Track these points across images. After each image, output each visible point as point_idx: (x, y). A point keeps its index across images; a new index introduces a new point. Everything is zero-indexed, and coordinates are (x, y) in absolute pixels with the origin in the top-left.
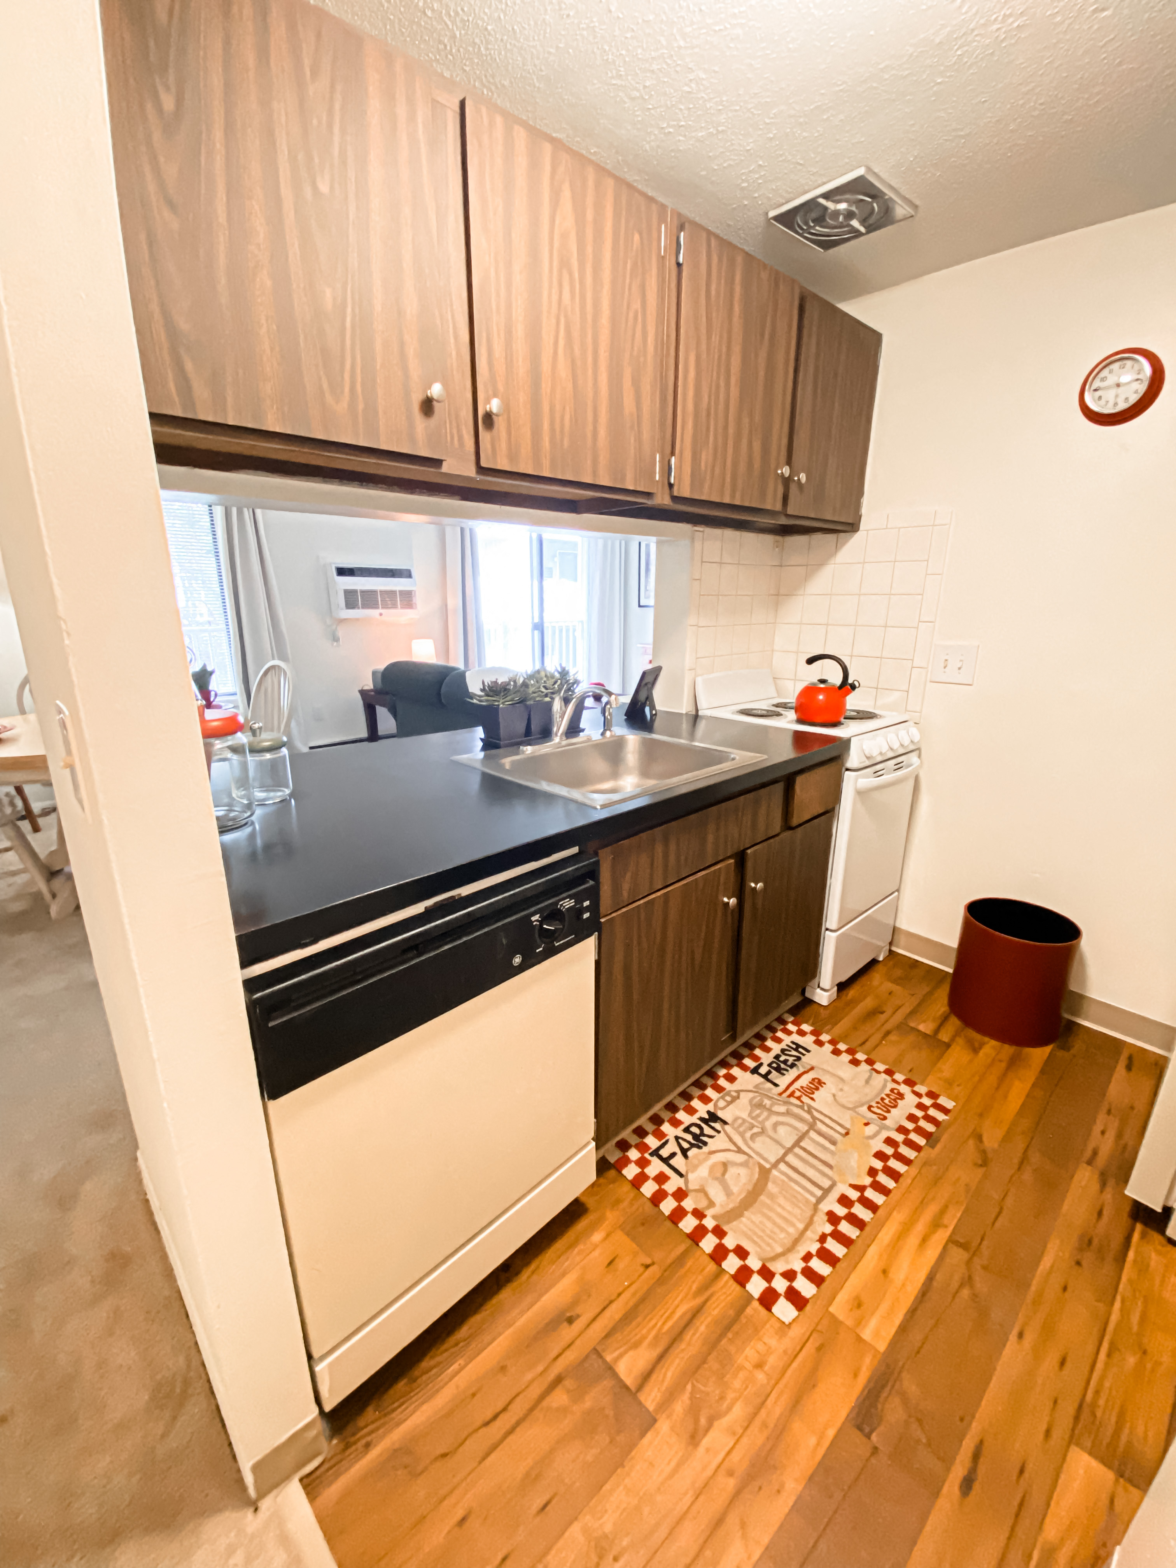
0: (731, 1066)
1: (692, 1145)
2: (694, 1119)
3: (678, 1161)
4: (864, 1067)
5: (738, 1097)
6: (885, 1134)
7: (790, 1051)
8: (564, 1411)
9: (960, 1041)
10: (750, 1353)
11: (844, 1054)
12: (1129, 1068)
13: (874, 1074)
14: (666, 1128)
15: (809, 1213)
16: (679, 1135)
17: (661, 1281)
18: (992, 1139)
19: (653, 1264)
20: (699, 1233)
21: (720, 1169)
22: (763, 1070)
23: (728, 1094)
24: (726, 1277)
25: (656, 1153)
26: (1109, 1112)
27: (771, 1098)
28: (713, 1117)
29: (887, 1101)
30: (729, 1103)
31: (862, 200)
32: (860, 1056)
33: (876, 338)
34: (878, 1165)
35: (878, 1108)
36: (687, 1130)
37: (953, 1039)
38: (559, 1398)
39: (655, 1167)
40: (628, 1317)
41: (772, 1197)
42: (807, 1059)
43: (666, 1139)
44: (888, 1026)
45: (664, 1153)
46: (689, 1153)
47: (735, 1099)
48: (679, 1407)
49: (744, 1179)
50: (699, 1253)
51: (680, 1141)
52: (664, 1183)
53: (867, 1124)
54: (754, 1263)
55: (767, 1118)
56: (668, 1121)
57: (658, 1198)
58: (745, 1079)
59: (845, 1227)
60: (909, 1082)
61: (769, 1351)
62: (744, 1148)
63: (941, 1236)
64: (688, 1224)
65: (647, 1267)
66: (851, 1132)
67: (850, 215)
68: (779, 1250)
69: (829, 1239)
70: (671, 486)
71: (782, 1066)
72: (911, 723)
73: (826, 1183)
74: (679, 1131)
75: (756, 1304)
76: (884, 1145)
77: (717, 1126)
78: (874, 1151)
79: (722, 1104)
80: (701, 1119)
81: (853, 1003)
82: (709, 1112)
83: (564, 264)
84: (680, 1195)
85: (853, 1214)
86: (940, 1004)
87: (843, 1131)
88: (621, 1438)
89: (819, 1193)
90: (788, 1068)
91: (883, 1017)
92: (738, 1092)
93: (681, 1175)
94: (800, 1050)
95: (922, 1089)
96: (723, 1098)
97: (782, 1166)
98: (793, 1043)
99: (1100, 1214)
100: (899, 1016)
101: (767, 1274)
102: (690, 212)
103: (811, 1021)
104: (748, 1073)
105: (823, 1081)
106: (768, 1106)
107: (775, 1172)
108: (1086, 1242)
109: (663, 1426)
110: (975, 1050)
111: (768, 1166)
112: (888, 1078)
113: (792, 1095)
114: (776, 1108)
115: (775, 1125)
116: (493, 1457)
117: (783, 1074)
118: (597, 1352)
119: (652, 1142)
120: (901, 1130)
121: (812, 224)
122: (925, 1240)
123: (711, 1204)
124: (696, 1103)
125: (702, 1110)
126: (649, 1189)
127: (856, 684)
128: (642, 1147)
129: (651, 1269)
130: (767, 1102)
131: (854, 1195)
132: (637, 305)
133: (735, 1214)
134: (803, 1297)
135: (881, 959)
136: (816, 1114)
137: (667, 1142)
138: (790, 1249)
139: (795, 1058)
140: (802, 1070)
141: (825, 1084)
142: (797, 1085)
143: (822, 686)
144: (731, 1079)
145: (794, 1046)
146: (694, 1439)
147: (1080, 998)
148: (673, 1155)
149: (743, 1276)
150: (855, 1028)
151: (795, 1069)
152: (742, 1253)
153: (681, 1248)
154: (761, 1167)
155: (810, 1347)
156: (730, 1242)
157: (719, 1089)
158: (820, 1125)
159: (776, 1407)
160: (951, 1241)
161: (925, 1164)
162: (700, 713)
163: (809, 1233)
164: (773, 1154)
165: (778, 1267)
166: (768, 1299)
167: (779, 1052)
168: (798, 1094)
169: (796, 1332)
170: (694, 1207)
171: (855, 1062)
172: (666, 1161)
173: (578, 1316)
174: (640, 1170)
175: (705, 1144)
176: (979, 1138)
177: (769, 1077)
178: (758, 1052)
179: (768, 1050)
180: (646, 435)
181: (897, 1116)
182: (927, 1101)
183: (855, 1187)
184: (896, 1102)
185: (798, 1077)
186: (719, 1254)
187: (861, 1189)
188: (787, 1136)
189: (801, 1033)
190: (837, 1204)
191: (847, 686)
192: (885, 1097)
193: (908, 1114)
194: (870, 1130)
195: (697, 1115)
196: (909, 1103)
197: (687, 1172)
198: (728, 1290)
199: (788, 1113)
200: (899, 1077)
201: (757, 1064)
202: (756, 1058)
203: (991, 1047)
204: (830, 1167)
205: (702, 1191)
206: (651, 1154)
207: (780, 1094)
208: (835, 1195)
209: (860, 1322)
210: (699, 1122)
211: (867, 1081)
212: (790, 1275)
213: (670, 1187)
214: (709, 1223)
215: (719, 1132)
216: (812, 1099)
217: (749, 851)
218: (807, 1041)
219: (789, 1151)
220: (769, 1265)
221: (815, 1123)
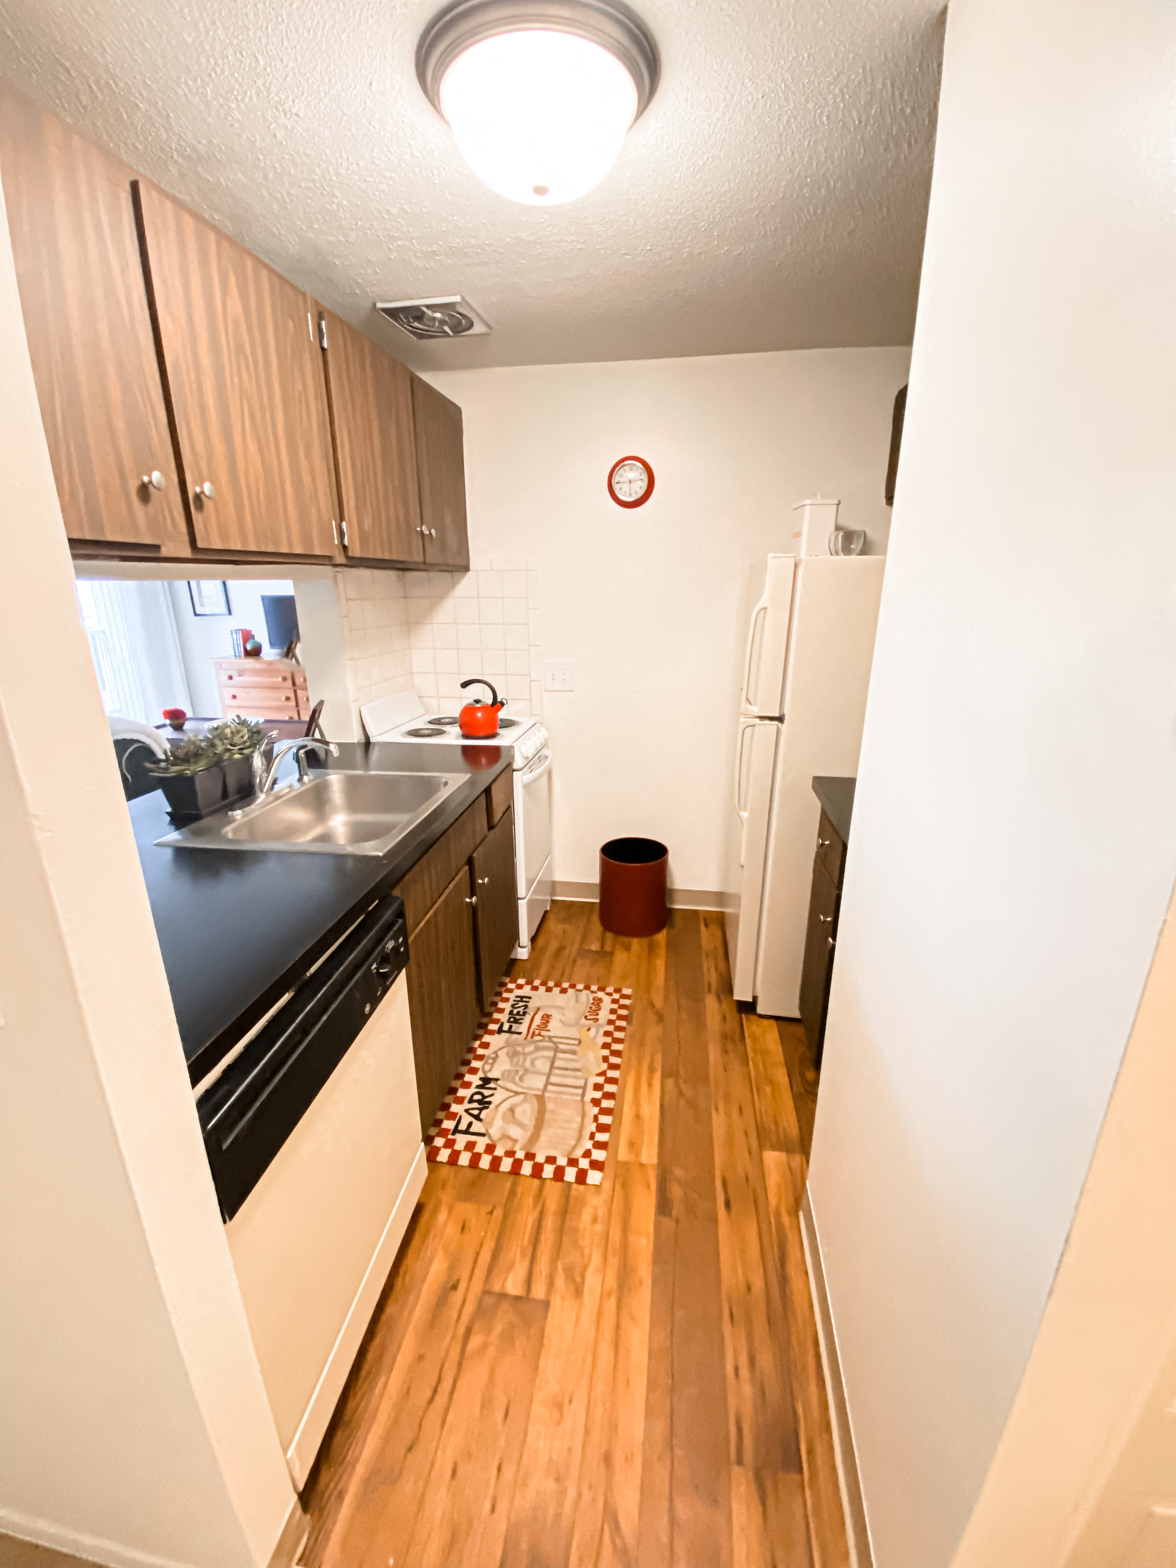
0: (481, 1037)
1: (481, 1110)
2: (473, 1090)
3: (477, 1127)
4: (571, 991)
5: (497, 1056)
6: (602, 1032)
7: (518, 1004)
8: (484, 1346)
9: (618, 947)
10: (586, 1216)
11: (554, 989)
12: (706, 926)
13: (578, 992)
14: (454, 1108)
15: (580, 1107)
16: (467, 1108)
17: (506, 1215)
18: (659, 1001)
19: (494, 1207)
20: (517, 1164)
21: (509, 1114)
22: (506, 1027)
23: (489, 1058)
24: (548, 1182)
25: (456, 1131)
26: (707, 956)
27: (519, 1045)
28: (486, 1081)
29: (594, 1008)
30: (492, 1065)
31: (453, 315)
32: (565, 985)
33: (459, 410)
34: (606, 1052)
35: (591, 1015)
36: (471, 1101)
37: (614, 947)
38: (476, 1341)
39: (461, 1141)
40: (496, 1253)
41: (553, 1112)
42: (532, 1005)
43: (459, 1116)
44: (572, 957)
45: (463, 1126)
46: (482, 1116)
47: (495, 1059)
48: (560, 1281)
49: (529, 1111)
50: (522, 1179)
51: (471, 1111)
52: (474, 1148)
53: (589, 1030)
54: (562, 1161)
55: (525, 1060)
56: (454, 1102)
57: (475, 1159)
58: (496, 1041)
59: (605, 1104)
60: (602, 989)
61: (596, 1208)
62: (519, 1090)
63: (658, 1075)
64: (506, 1165)
65: (491, 1213)
66: (583, 1039)
67: (443, 322)
68: (573, 1142)
69: (600, 1117)
70: (345, 548)
71: (518, 1017)
72: (538, 725)
73: (581, 1083)
74: (466, 1105)
75: (575, 1186)
76: (605, 1038)
77: (492, 1085)
78: (600, 1044)
79: (487, 1067)
80: (478, 1087)
81: (544, 949)
82: (481, 1079)
83: (240, 349)
84: (490, 1148)
85: (606, 1092)
86: (597, 927)
87: (576, 1042)
88: (532, 1331)
89: (580, 1091)
90: (523, 1017)
91: (567, 952)
92: (496, 1052)
93: (483, 1135)
94: (524, 999)
95: (610, 989)
96: (486, 1063)
97: (550, 1088)
98: (517, 997)
99: (725, 1018)
100: (576, 946)
101: (573, 1162)
102: (326, 304)
103: (522, 976)
104: (496, 1035)
105: (550, 1014)
106: (521, 1051)
107: (547, 1094)
108: (725, 1037)
109: (556, 1301)
110: (628, 948)
111: (540, 1093)
112: (587, 992)
113: (533, 1034)
114: (527, 1050)
115: (532, 1063)
116: (450, 1417)
117: (521, 1023)
118: (487, 1292)
119: (448, 1124)
120: (610, 1022)
121: (411, 320)
122: (650, 1085)
123: (515, 1141)
124: (468, 1078)
125: (475, 1080)
126: (464, 1159)
127: (504, 701)
128: (443, 1133)
129: (495, 1214)
130: (519, 1049)
131: (601, 1080)
132: (299, 386)
133: (535, 1137)
134: (601, 1162)
135: (548, 909)
136: (554, 1039)
137: (460, 1117)
138: (580, 1138)
139: (523, 1008)
140: (532, 1014)
141: (551, 1016)
142: (534, 1026)
143: (478, 705)
144: (486, 1046)
145: (519, 999)
146: (578, 1292)
147: (672, 891)
148: (470, 1125)
149: (559, 1173)
150: (552, 967)
151: (527, 1015)
152: (551, 1160)
153: (508, 1185)
154: (536, 1096)
155: (618, 1187)
156: (540, 1158)
157: (481, 1058)
158: (561, 1047)
159: (616, 1235)
160: (664, 1076)
161: (632, 1037)
162: (372, 740)
163: (586, 1121)
164: (538, 1082)
165: (578, 1153)
166: (581, 1177)
167: (511, 1009)
168: (537, 1032)
169: (607, 1186)
170: (504, 1151)
171: (564, 991)
172: (467, 1132)
173: (458, 1281)
174: (451, 1150)
175: (490, 1103)
176: (652, 1005)
177: (512, 1030)
178: (496, 1016)
179: (502, 1011)
180: (323, 507)
181: (604, 1015)
182: (616, 996)
183: (599, 1075)
184: (599, 1005)
185: (532, 1020)
186: (537, 1170)
187: (603, 1074)
188: (543, 1065)
189: (520, 987)
190: (594, 1092)
191: (497, 704)
192: (591, 1005)
193: (609, 1010)
194: (593, 1031)
195: (474, 1086)
196: (607, 1004)
197: (487, 1130)
198: (553, 1191)
199: (538, 1049)
200: (594, 988)
201: (499, 1025)
202: (496, 1021)
203: (636, 944)
204: (579, 1070)
205: (505, 1136)
206: (454, 1133)
207: (526, 1038)
208: (590, 1086)
209: (638, 1153)
210: (477, 1090)
211: (577, 1001)
212: (587, 1154)
213: (480, 1148)
214: (520, 1155)
215: (495, 1089)
216: (548, 1030)
217: (474, 855)
218: (526, 991)
219: (549, 1075)
220: (571, 1157)
221: (558, 1047)
